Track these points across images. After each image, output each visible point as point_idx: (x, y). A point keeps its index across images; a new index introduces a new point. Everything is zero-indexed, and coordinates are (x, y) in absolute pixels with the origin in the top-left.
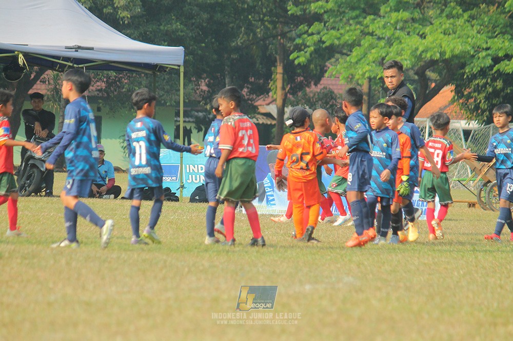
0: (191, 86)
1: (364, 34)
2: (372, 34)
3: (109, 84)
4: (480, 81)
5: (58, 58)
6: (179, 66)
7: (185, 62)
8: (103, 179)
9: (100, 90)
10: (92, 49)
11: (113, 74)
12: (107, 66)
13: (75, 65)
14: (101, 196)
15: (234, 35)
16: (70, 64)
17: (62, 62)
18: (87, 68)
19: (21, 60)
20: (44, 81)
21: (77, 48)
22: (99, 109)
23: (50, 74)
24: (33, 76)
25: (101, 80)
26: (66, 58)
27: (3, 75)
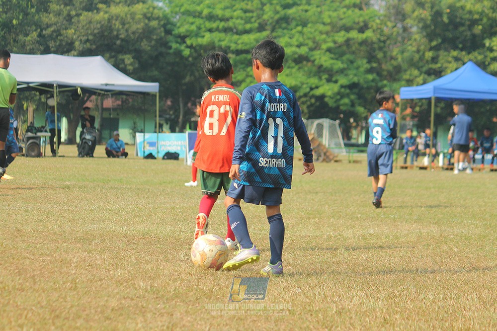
0: (162, 103)
1: (247, 76)
2: (251, 76)
3: (123, 102)
4: (303, 99)
5: (97, 89)
6: (156, 93)
7: (160, 91)
8: (119, 148)
9: (118, 105)
10: (113, 85)
11: (124, 97)
12: (121, 93)
13: (106, 93)
14: (118, 157)
15: (184, 77)
16: (103, 92)
17: (99, 91)
18: (111, 94)
19: (79, 90)
20: (91, 101)
21: (107, 85)
22: (118, 114)
23: (93, 97)
24: (85, 99)
25: (118, 100)
26: (102, 90)
27: (71, 98)
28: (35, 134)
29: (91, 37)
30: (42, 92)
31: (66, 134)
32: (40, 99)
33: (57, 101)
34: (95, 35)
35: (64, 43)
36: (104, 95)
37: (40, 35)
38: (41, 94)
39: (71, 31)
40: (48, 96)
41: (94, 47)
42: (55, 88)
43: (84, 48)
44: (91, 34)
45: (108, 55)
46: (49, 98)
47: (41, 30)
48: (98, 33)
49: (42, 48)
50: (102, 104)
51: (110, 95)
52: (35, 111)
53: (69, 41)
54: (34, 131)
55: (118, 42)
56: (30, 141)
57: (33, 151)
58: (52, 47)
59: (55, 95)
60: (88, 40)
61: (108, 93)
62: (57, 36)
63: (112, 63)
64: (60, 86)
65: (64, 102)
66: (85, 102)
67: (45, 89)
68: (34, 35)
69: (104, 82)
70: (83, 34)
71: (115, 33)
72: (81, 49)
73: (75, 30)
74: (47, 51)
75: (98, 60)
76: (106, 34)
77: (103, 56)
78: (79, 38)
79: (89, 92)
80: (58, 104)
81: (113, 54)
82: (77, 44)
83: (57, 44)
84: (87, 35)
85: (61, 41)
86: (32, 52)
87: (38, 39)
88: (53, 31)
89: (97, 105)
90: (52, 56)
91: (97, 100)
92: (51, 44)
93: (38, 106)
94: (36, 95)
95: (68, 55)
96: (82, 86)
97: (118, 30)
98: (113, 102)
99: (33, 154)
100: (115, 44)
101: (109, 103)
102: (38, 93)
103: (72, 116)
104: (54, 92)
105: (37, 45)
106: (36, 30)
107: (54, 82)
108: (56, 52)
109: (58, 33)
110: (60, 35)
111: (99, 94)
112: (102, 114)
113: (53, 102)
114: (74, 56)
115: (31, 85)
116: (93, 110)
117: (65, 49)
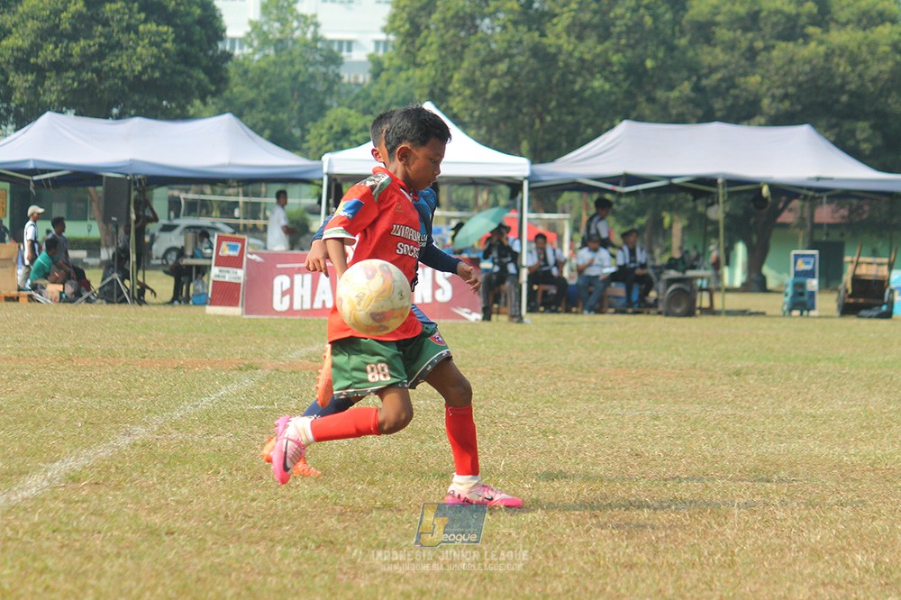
3: (851, 211)
5: (802, 188)
9: (843, 217)
10: (831, 179)
11: (855, 202)
12: (847, 194)
13: (817, 195)
16: (811, 193)
17: (805, 192)
18: (828, 197)
19: (765, 191)
20: (791, 210)
21: (818, 179)
22: (842, 235)
23: (796, 203)
24: (781, 205)
25: (842, 207)
26: (809, 189)
27: (752, 205)
28: (684, 272)
29: (791, 90)
30: (697, 194)
31: (744, 273)
32: (695, 208)
33: (724, 212)
34: (799, 85)
35: (741, 102)
36: (813, 198)
37: (697, 88)
38: (695, 199)
39: (754, 80)
40: (710, 201)
41: (799, 107)
42: (721, 187)
43: (778, 109)
44: (792, 84)
45: (823, 123)
46: (712, 204)
47: (699, 79)
48: (807, 82)
49: (700, 112)
50: (812, 216)
51: (825, 199)
52: (685, 230)
53: (751, 98)
54: (681, 267)
55: (844, 98)
56: (673, 287)
57: (678, 305)
58: (720, 110)
59: (721, 200)
60: (786, 96)
61: (822, 194)
62: (728, 89)
63: (832, 138)
64: (732, 182)
65: (740, 212)
66: (779, 213)
67: (702, 188)
68: (686, 87)
69: (814, 174)
70: (778, 83)
71: (838, 81)
72: (773, 112)
73: (763, 77)
74: (708, 117)
75: (803, 132)
76: (820, 83)
77: (814, 125)
78: (771, 92)
79: (785, 193)
80: (728, 215)
81: (834, 121)
82: (766, 102)
83: (729, 102)
84: (784, 85)
85: (736, 97)
86: (681, 120)
87: (692, 95)
88: (723, 80)
89: (802, 218)
90: (715, 127)
91: (802, 207)
92: (718, 104)
93: (691, 220)
94: (687, 201)
95: (749, 124)
96: (771, 181)
97: (844, 76)
98: (833, 212)
99: (678, 311)
100: (837, 101)
101: (825, 214)
102: (690, 197)
103: (755, 239)
104: (717, 193)
105: (691, 106)
106: (688, 79)
107: (719, 174)
108: (726, 119)
109: (730, 82)
110: (734, 86)
111: (806, 197)
112: (812, 233)
113: (717, 213)
114: (760, 125)
115: (676, 181)
116: (795, 227)
117: (742, 112)
